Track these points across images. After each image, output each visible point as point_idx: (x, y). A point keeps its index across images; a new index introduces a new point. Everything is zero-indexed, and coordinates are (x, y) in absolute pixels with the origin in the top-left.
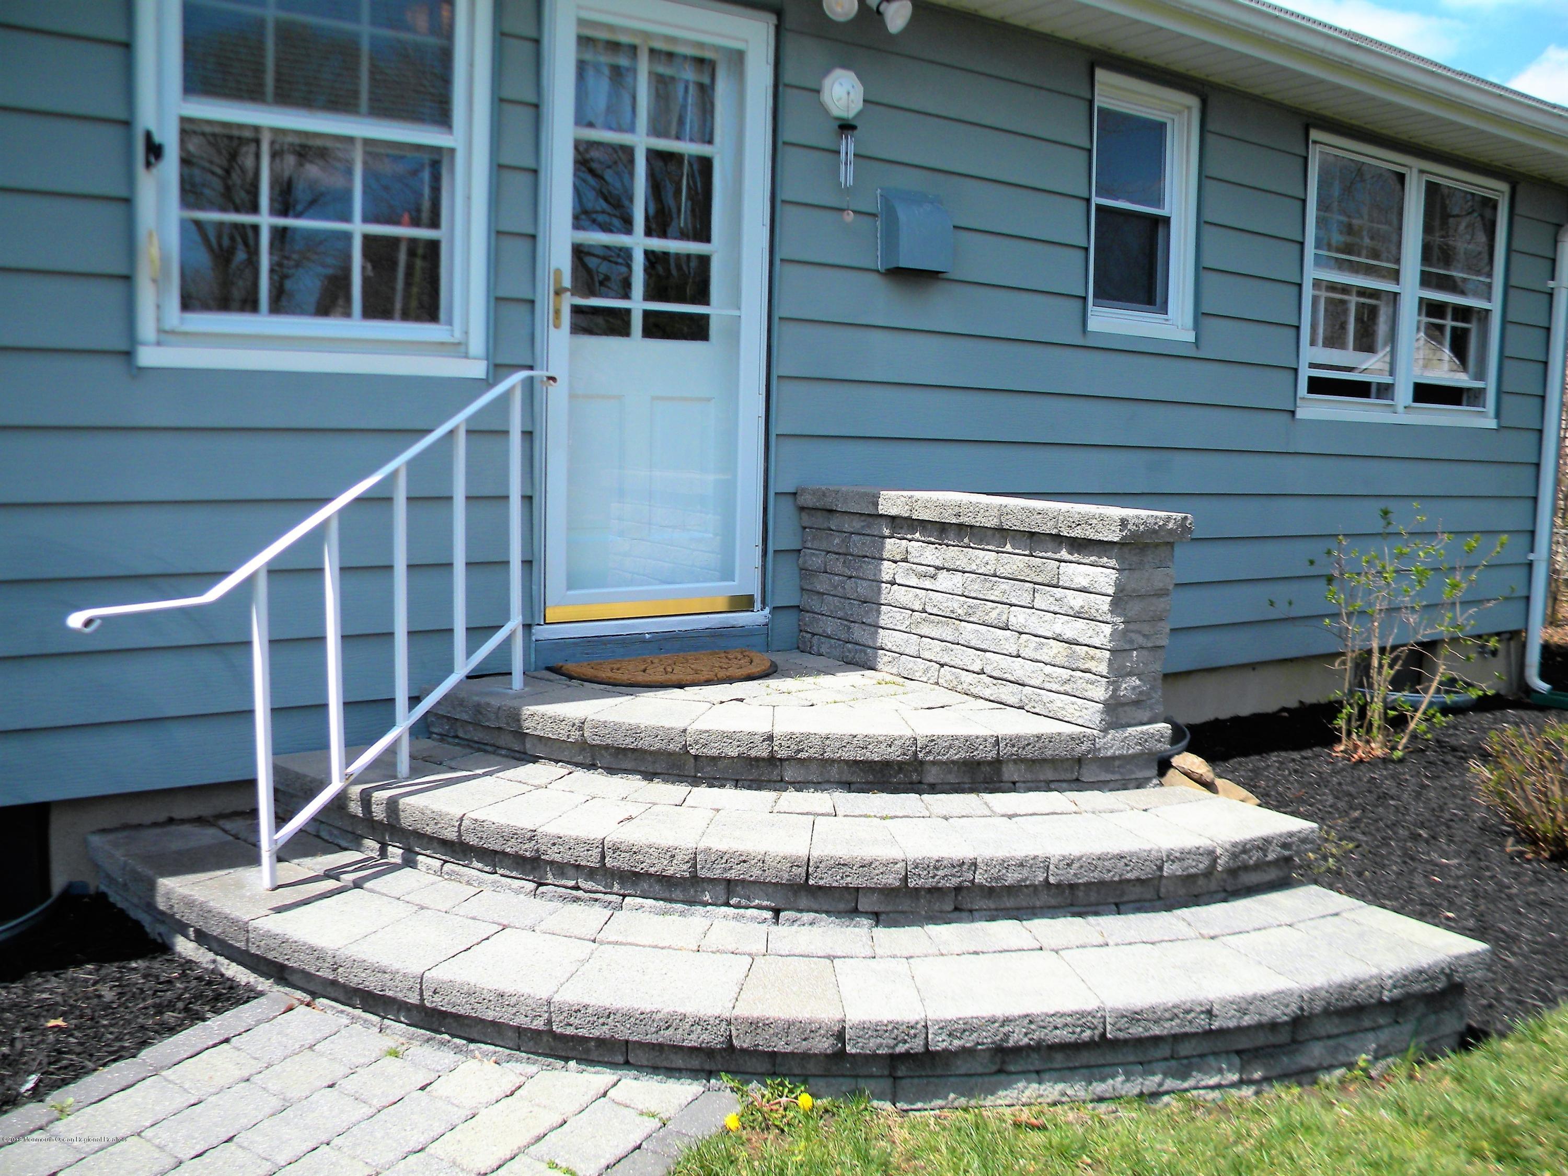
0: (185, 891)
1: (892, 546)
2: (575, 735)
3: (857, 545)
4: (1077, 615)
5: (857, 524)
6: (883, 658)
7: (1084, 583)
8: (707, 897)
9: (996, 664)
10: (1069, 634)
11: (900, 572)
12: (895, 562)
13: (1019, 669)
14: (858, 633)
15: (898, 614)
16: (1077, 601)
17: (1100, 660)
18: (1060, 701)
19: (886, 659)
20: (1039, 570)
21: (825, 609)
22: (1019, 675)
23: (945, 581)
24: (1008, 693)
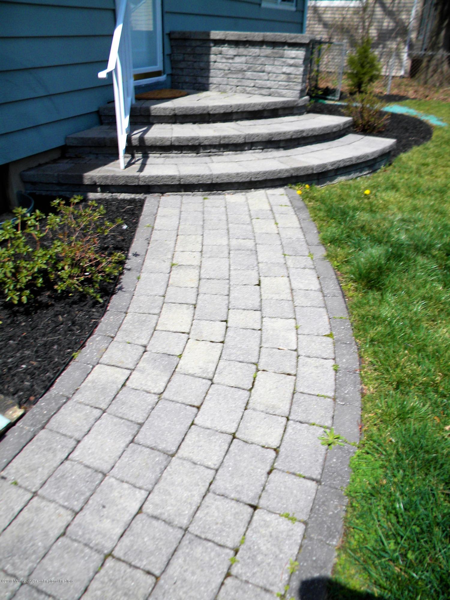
0: (99, 174)
1: (214, 49)
2: (172, 113)
3: (199, 50)
4: (291, 66)
5: (199, 43)
6: (212, 87)
7: (294, 56)
8: (246, 148)
9: (260, 83)
10: (288, 72)
11: (218, 58)
12: (216, 55)
13: (268, 84)
14: (200, 80)
15: (218, 72)
16: (292, 62)
17: (299, 78)
18: (284, 92)
19: (213, 87)
20: (276, 53)
21: (184, 73)
22: (269, 85)
23: (237, 59)
24: (264, 92)
